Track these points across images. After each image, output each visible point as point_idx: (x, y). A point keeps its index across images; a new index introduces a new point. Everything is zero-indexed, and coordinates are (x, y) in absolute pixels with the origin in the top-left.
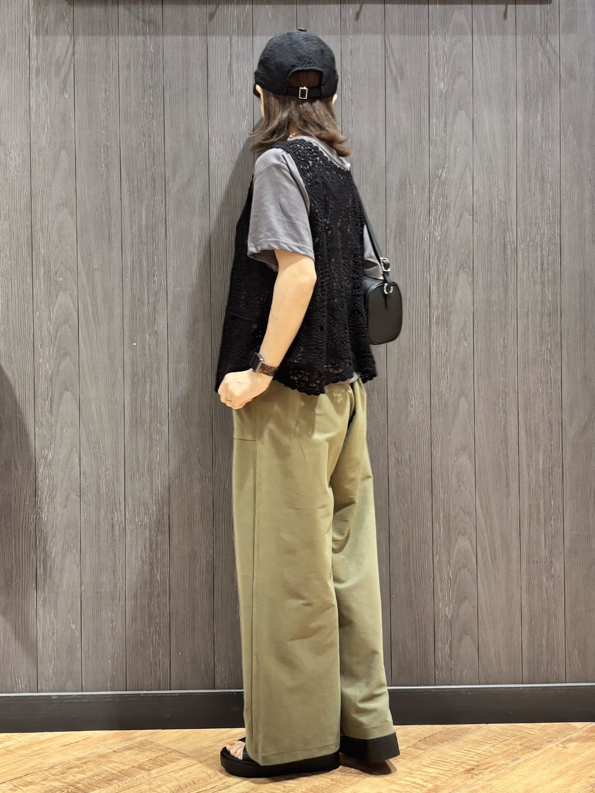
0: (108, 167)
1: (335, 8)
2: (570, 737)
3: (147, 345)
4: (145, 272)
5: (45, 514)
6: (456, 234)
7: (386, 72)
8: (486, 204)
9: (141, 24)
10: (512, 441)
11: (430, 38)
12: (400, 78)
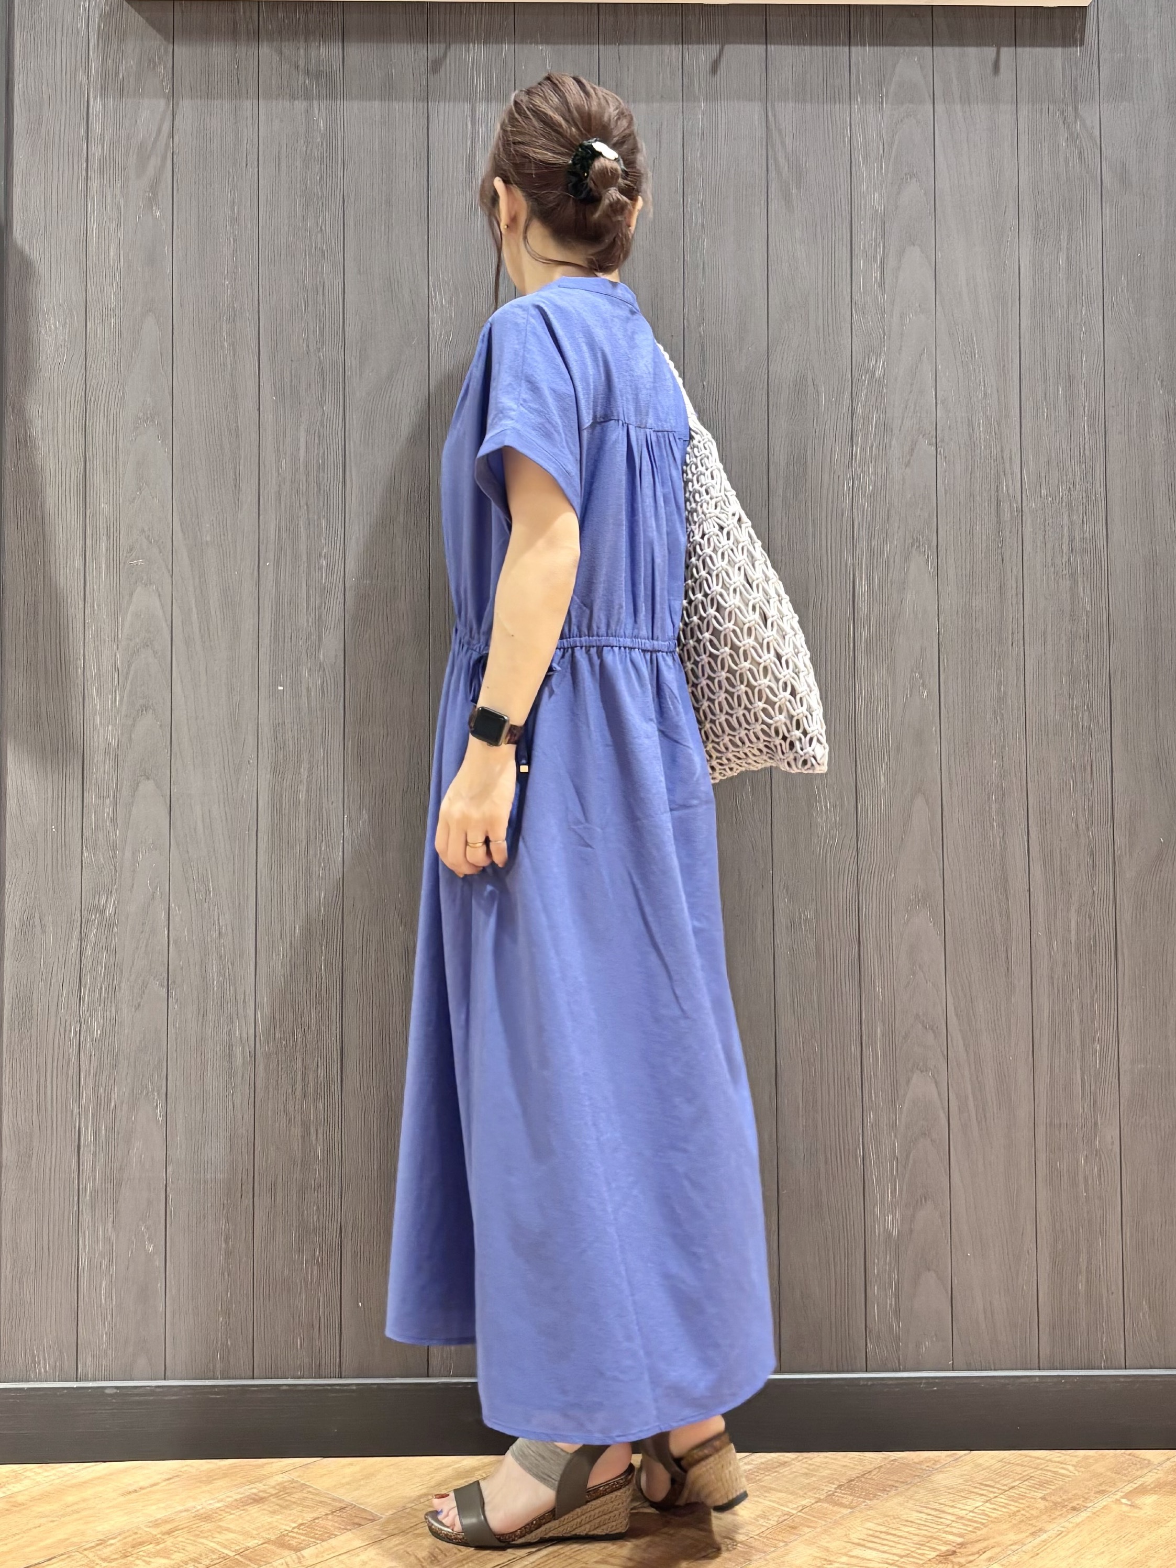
0: (234, 350)
1: (672, 51)
2: (1140, 1483)
3: (304, 692)
4: (303, 547)
5: (98, 1023)
6: (904, 479)
7: (770, 172)
8: (962, 423)
9: (301, 78)
10: (1018, 884)
11: (852, 110)
12: (795, 185)
